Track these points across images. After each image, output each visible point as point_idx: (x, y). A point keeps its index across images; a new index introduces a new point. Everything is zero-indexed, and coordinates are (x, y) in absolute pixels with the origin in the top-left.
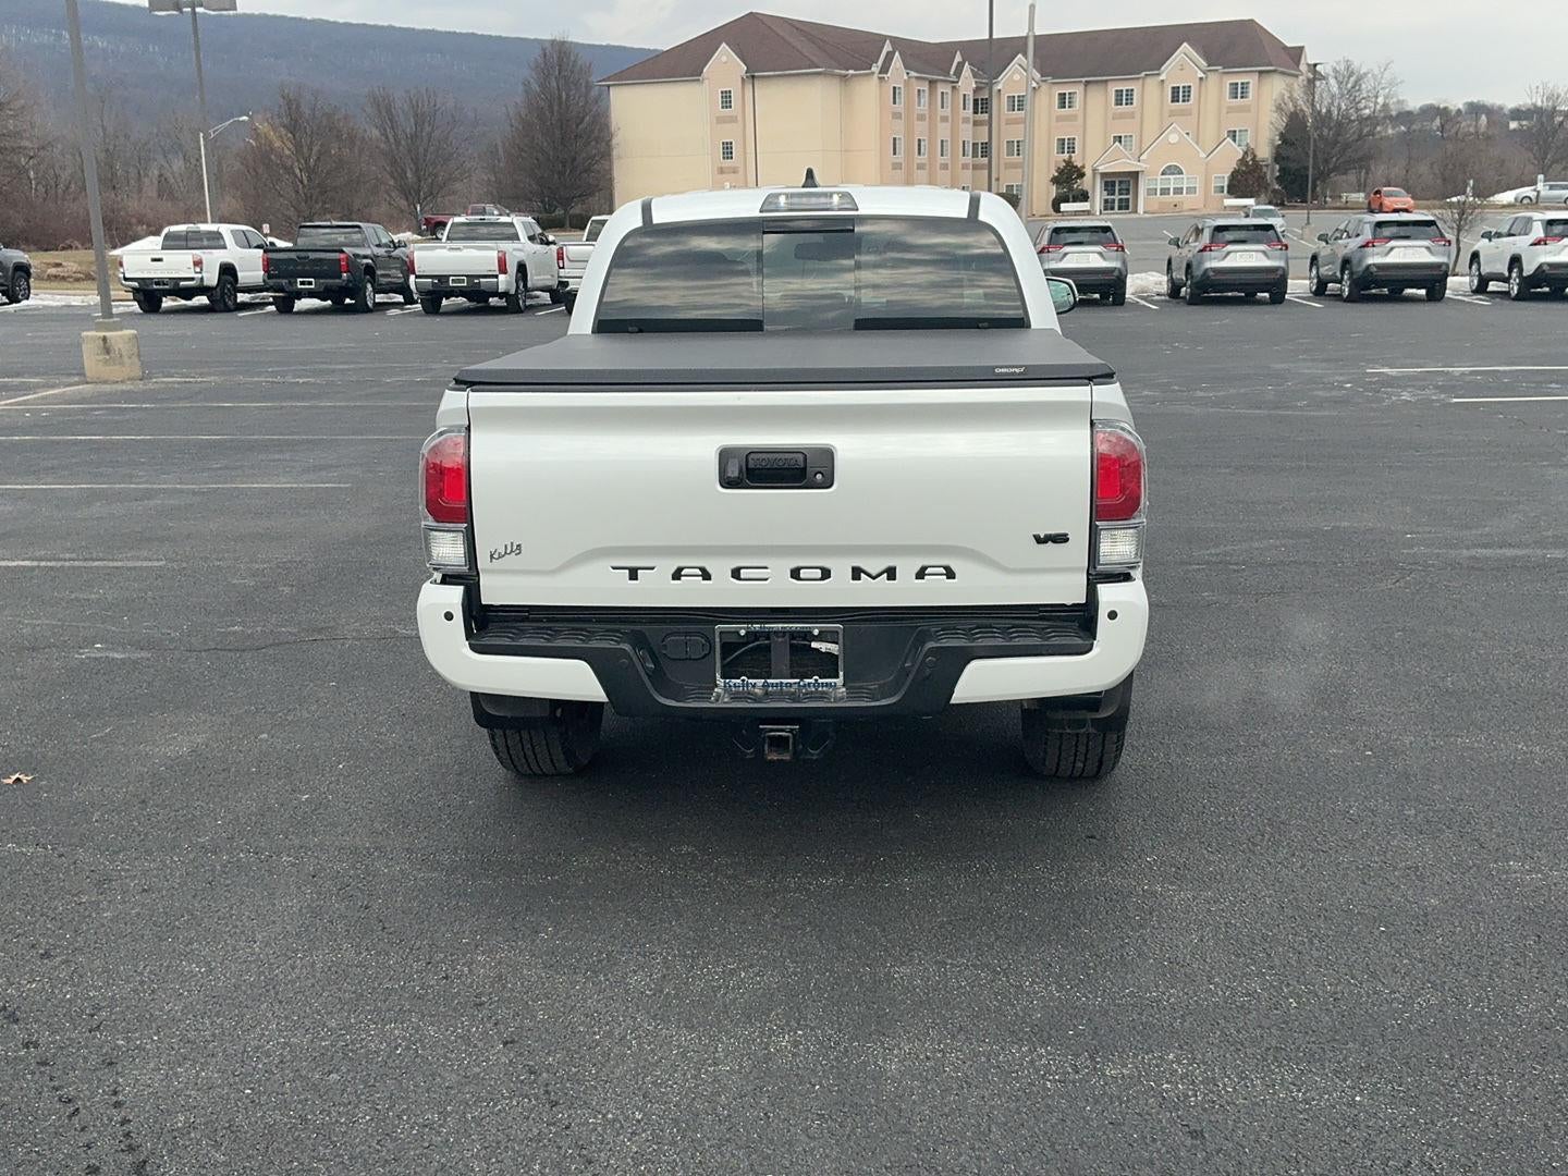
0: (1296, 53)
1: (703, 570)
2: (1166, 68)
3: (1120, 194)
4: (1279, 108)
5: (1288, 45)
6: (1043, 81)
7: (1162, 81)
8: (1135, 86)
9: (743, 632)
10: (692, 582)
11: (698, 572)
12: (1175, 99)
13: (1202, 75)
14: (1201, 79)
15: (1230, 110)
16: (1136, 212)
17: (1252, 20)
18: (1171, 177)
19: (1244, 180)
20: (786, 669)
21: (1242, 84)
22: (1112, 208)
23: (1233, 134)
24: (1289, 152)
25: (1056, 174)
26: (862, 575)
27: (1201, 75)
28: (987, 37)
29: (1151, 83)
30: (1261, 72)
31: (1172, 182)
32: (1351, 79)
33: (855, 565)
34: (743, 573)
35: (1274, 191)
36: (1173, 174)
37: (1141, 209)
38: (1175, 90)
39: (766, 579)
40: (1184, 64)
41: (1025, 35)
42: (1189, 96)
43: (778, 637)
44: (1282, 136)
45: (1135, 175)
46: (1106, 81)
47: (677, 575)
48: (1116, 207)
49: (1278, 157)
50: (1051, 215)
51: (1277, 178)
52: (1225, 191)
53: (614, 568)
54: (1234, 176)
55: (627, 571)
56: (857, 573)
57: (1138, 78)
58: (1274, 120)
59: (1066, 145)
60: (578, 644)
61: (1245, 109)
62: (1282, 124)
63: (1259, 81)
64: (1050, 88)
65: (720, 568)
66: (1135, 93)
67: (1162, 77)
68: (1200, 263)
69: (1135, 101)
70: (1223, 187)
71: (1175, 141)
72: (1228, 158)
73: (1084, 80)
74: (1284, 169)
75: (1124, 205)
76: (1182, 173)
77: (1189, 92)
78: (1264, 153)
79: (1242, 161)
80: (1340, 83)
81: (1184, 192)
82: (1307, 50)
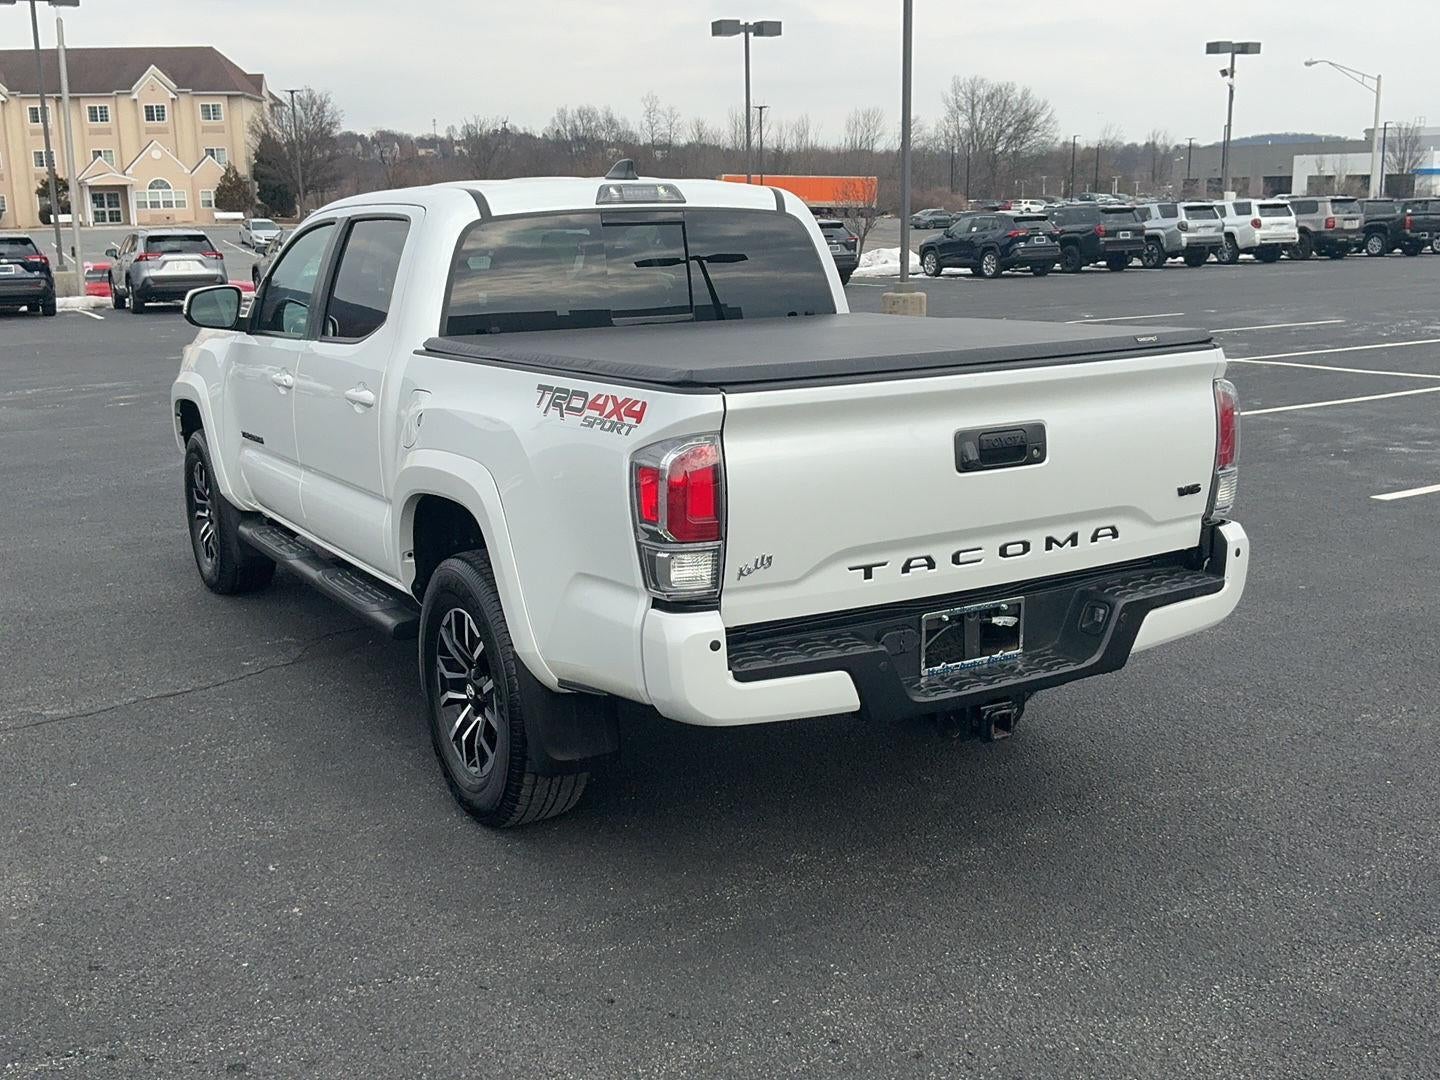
0: (257, 81)
1: (928, 559)
2: (138, 87)
3: (110, 207)
4: (253, 130)
5: (248, 73)
6: (11, 95)
7: (135, 100)
8: (109, 104)
9: (945, 617)
10: (919, 573)
11: (924, 561)
12: (150, 117)
13: (174, 96)
14: (173, 100)
15: (205, 130)
16: (129, 224)
17: (211, 48)
18: (160, 191)
19: (229, 195)
20: (977, 648)
21: (213, 106)
22: (104, 220)
23: (211, 152)
24: (267, 170)
25: (41, 186)
26: (1054, 545)
27: (172, 96)
28: (33, 47)
29: (124, 103)
30: (229, 96)
31: (161, 195)
32: (315, 105)
33: (1049, 535)
34: (963, 557)
35: (258, 206)
36: (161, 188)
37: (134, 220)
38: (149, 109)
39: (980, 561)
40: (153, 85)
41: (55, 47)
42: (163, 115)
43: (970, 617)
44: (256, 155)
45: (123, 188)
46: (78, 98)
47: (906, 569)
48: (108, 219)
49: (256, 175)
50: (40, 227)
51: (258, 194)
52: (213, 205)
53: (850, 569)
54: (220, 191)
55: (862, 570)
56: (1050, 542)
57: (111, 97)
58: (249, 141)
59: (45, 158)
60: (835, 654)
61: (219, 130)
62: (255, 143)
63: (229, 105)
64: (20, 102)
65: (942, 554)
66: (109, 110)
67: (135, 96)
68: (138, 271)
69: (110, 118)
70: (210, 202)
71: (156, 157)
72: (212, 174)
73: (54, 95)
74: (264, 186)
75: (115, 217)
76: (169, 187)
77: (163, 111)
78: (244, 170)
79: (225, 178)
80: (304, 109)
81: (174, 205)
82: (266, 77)
